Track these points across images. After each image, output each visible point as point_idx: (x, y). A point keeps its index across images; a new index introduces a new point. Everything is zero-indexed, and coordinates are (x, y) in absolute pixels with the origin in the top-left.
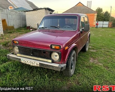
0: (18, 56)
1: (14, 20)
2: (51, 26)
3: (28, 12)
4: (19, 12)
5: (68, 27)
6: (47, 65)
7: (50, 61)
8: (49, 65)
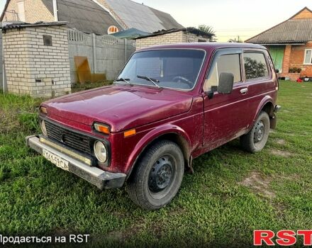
0: (42, 142)
1: (107, 60)
2: (139, 77)
3: (142, 40)
4: (122, 41)
5: (182, 81)
6: (81, 170)
7: (88, 161)
8: (84, 171)
